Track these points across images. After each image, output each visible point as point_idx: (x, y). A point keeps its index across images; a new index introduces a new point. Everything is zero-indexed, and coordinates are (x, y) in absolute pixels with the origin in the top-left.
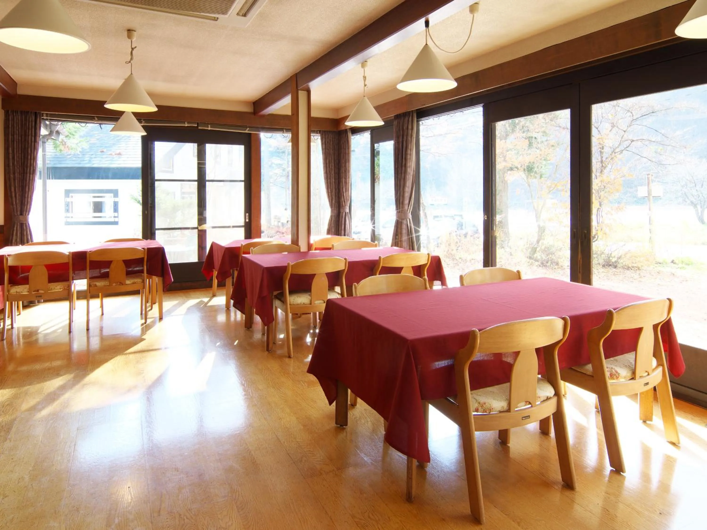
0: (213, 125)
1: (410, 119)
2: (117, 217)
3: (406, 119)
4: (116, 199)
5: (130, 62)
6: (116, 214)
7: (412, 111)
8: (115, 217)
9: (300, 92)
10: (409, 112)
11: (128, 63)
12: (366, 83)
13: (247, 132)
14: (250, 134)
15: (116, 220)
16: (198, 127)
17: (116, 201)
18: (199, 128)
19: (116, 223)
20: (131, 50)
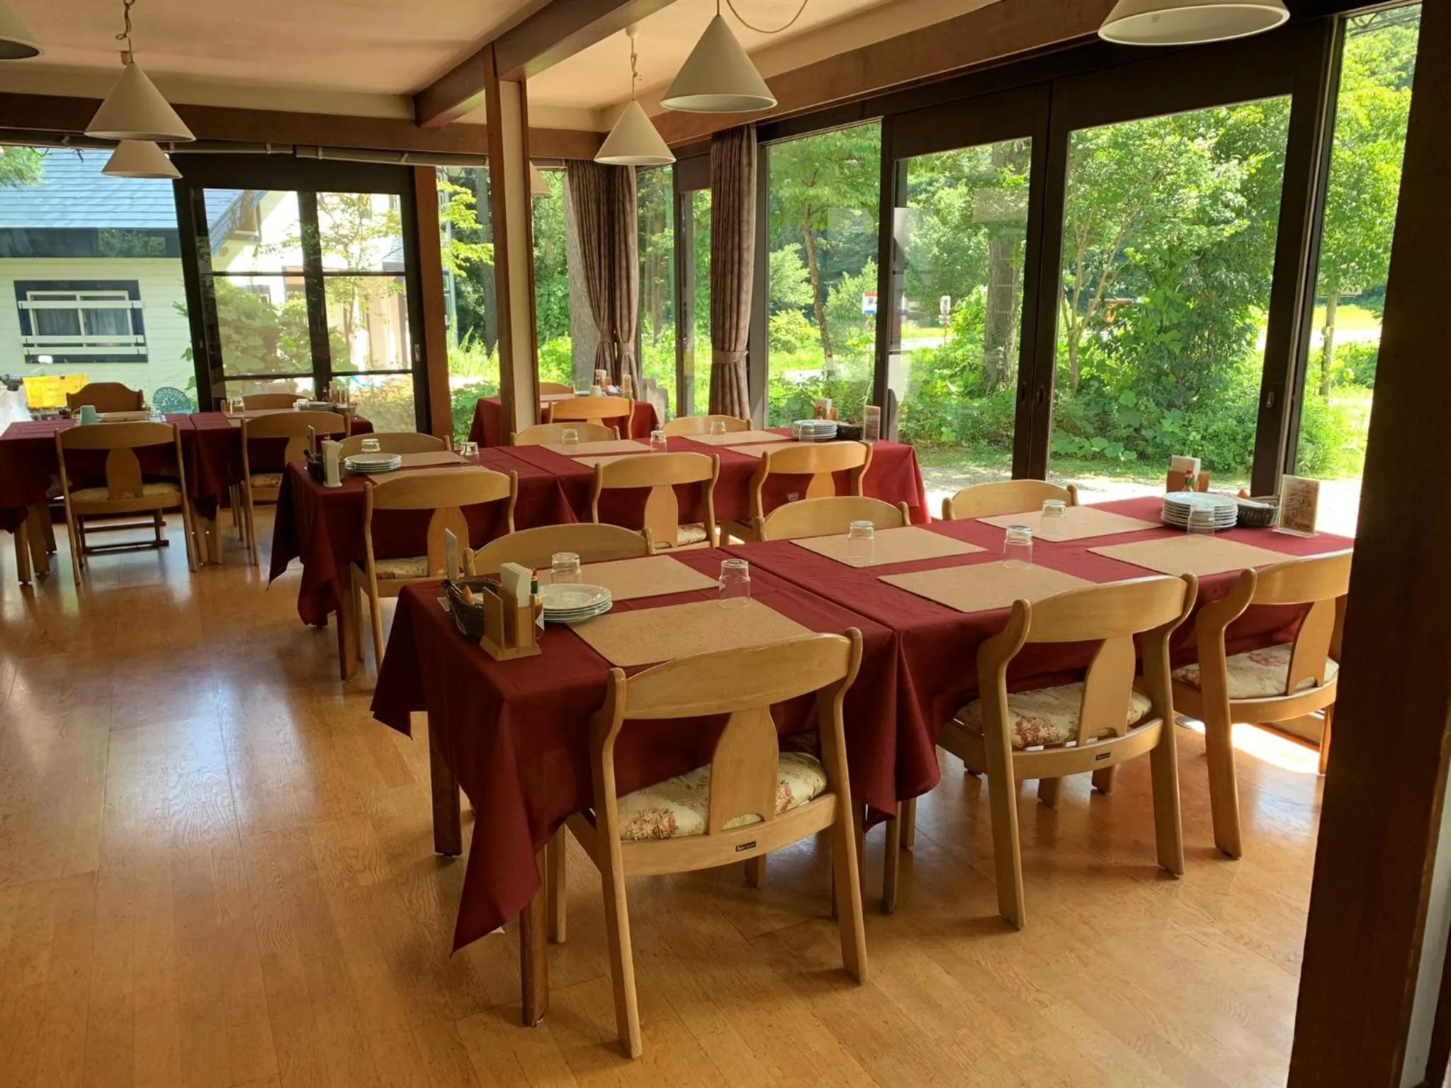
0: (326, 149)
1: (744, 144)
2: (143, 345)
3: (736, 142)
4: (137, 304)
5: (125, 36)
6: (140, 339)
7: (748, 125)
8: (137, 344)
9: (501, 83)
10: (741, 127)
11: (121, 39)
12: (636, 70)
13: (403, 162)
14: (412, 168)
15: (142, 351)
16: (295, 153)
17: (135, 307)
18: (298, 156)
19: (142, 359)
20: (124, 8)
